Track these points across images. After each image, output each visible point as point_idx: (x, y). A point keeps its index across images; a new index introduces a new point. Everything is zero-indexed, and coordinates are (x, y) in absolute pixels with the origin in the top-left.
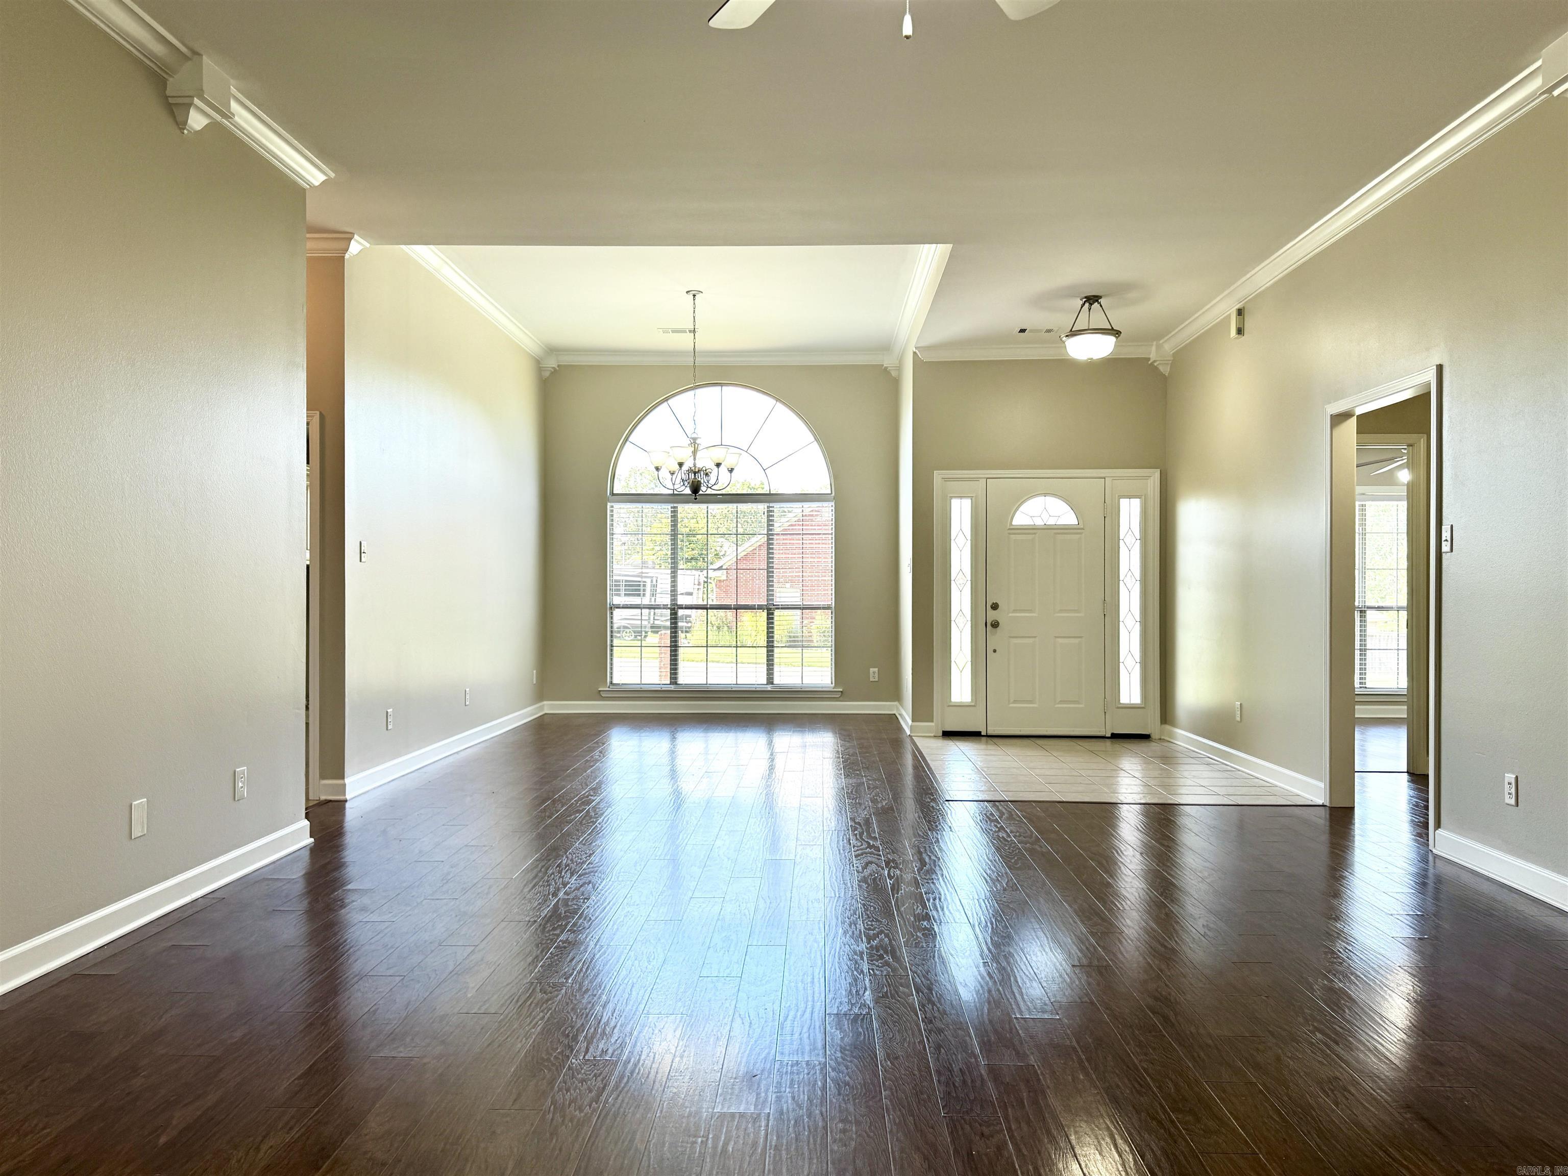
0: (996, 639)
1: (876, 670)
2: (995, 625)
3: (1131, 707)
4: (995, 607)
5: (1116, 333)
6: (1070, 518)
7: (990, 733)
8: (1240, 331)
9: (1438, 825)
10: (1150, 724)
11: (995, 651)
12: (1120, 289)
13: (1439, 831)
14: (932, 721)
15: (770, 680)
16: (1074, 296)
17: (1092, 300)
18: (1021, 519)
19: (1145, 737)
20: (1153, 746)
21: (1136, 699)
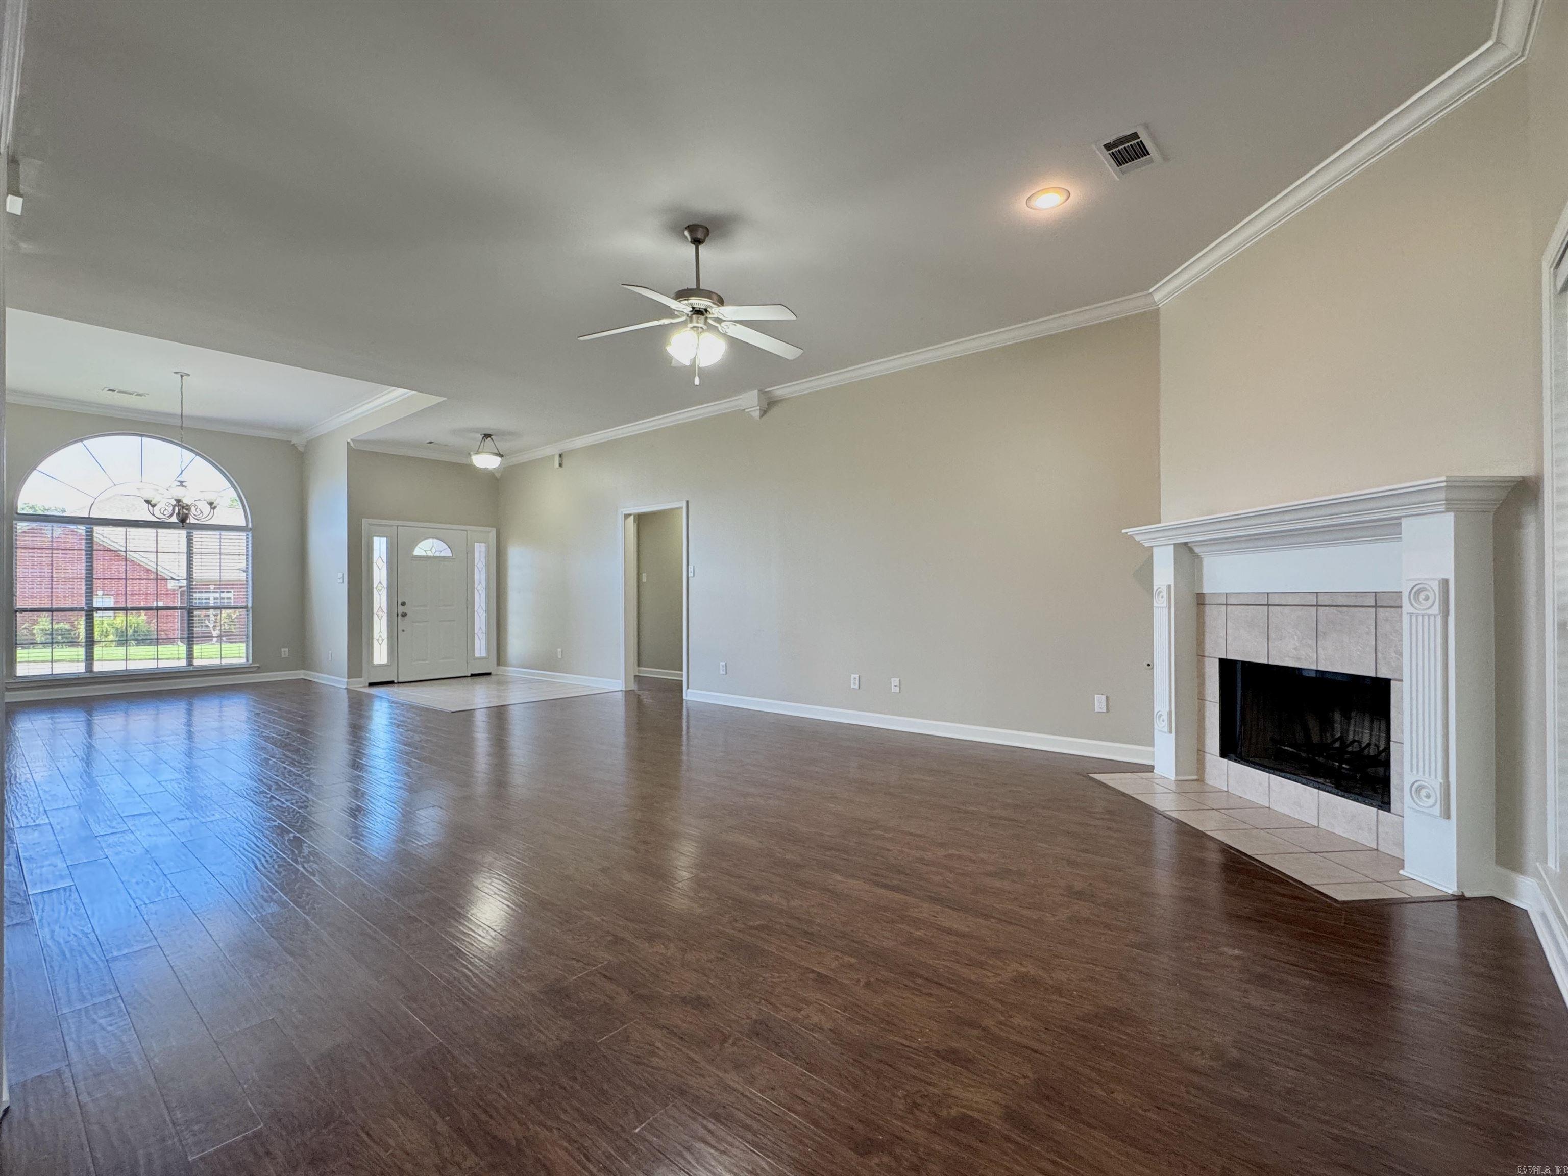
0: (403, 624)
1: (287, 650)
2: (404, 615)
3: (481, 659)
4: (403, 604)
5: (501, 456)
6: (448, 553)
7: (400, 680)
8: (561, 465)
9: (688, 688)
10: (490, 667)
11: (403, 631)
12: (503, 434)
13: (689, 690)
14: (361, 677)
15: (190, 663)
16: (477, 432)
17: (487, 436)
18: (418, 551)
19: (489, 674)
20: (492, 678)
21: (484, 654)
